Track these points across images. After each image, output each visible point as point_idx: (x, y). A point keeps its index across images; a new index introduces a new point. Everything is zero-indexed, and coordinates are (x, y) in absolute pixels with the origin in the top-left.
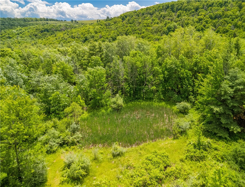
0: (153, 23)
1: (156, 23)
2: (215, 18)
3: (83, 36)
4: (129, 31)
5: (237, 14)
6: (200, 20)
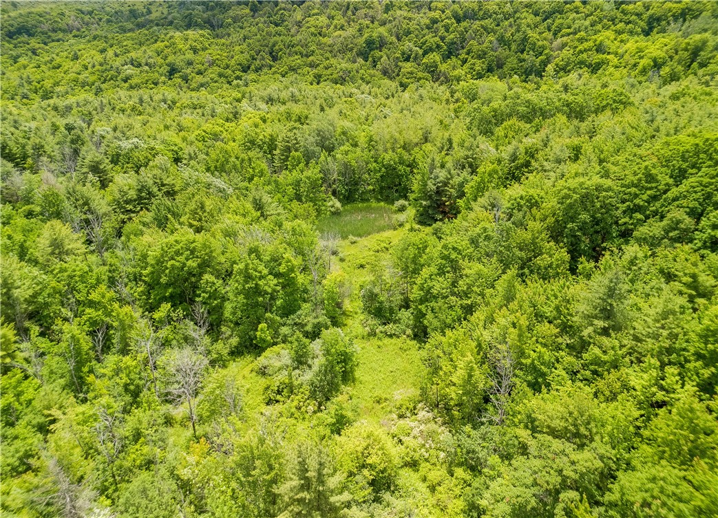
0: (332, 27)
1: (339, 27)
2: (466, 17)
3: (163, 61)
4: (277, 47)
5: (508, 9)
6: (434, 21)
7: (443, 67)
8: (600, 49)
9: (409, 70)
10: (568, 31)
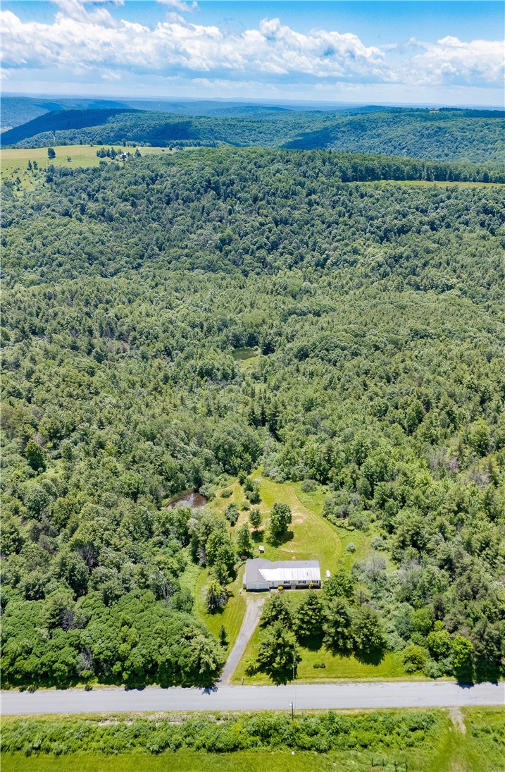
6: (262, 224)
7: (269, 258)
8: (355, 252)
9: (250, 261)
10: (339, 237)
